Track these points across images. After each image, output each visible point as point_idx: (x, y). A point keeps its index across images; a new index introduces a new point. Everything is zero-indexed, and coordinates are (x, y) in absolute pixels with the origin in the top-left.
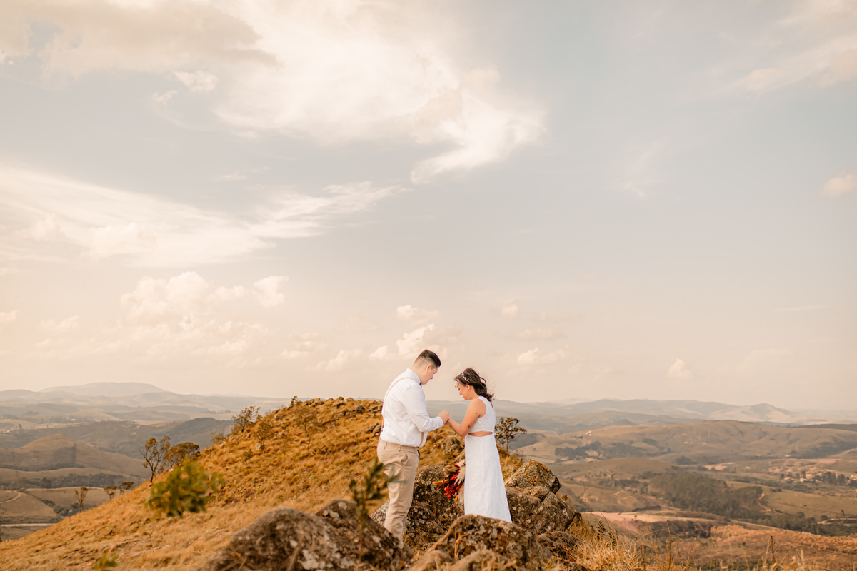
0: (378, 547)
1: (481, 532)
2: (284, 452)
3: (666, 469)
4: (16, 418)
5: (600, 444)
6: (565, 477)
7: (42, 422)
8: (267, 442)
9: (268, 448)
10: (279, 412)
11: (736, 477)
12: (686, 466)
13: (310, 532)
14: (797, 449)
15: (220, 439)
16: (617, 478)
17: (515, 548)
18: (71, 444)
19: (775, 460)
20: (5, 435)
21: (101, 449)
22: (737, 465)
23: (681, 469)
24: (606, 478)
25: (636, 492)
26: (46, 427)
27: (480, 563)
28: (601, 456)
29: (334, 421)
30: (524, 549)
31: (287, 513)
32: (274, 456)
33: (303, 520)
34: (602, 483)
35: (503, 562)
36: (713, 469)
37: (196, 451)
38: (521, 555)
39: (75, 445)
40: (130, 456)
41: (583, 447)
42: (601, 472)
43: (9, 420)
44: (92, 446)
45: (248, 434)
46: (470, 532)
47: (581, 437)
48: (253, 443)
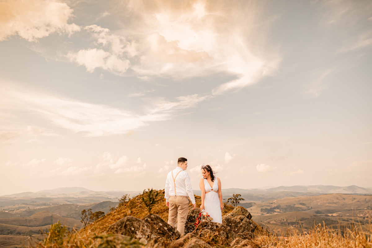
0: (166, 231)
1: (209, 228)
2: (141, 213)
3: (311, 216)
4: (27, 204)
5: (280, 206)
6: (265, 221)
7: (38, 205)
8: (133, 210)
9: (134, 212)
10: (138, 197)
11: (343, 219)
12: (320, 215)
13: (139, 225)
14: (370, 205)
15: (113, 209)
16: (289, 221)
17: (223, 233)
18: (50, 215)
19: (360, 211)
20: (23, 212)
21: (63, 216)
22: (343, 214)
23: (317, 216)
24: (284, 221)
25: (298, 227)
26: (39, 208)
27: (204, 234)
28: (281, 211)
29: (162, 199)
30: (227, 234)
31: (130, 218)
32: (137, 215)
33: (136, 221)
34: (282, 223)
35: (213, 233)
36: (332, 216)
37: (103, 215)
38: (226, 236)
39: (52, 215)
40: (76, 219)
41: (273, 208)
42: (281, 219)
43: (24, 205)
44: (59, 215)
45: (125, 207)
46: (205, 228)
47: (272, 203)
48: (127, 210)
